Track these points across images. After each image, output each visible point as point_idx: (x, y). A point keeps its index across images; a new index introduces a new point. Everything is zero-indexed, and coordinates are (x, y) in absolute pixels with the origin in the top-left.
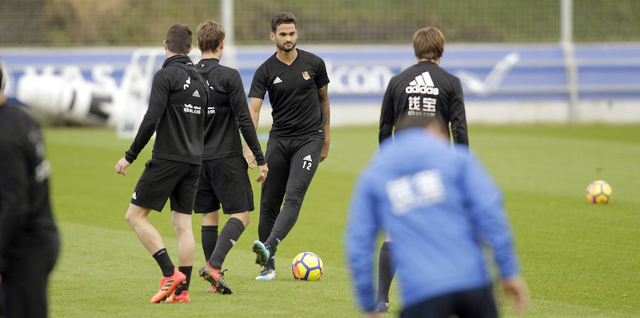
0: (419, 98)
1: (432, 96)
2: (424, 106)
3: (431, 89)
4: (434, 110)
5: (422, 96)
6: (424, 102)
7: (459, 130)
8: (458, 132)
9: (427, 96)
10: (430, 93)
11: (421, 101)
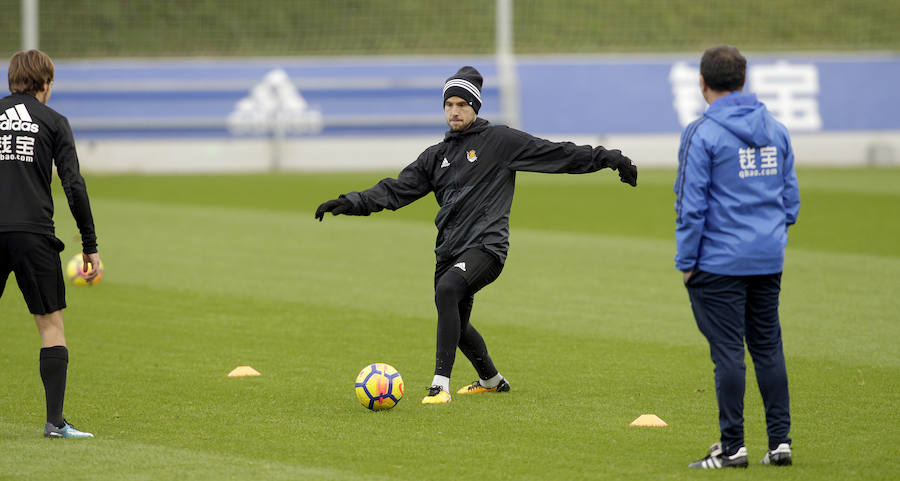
0: (10, 137)
1: (29, 134)
2: (18, 147)
3: (29, 125)
4: (32, 153)
5: (15, 134)
6: (18, 142)
7: (75, 186)
8: (73, 189)
9: (22, 133)
10: (28, 129)
11: (13, 141)
